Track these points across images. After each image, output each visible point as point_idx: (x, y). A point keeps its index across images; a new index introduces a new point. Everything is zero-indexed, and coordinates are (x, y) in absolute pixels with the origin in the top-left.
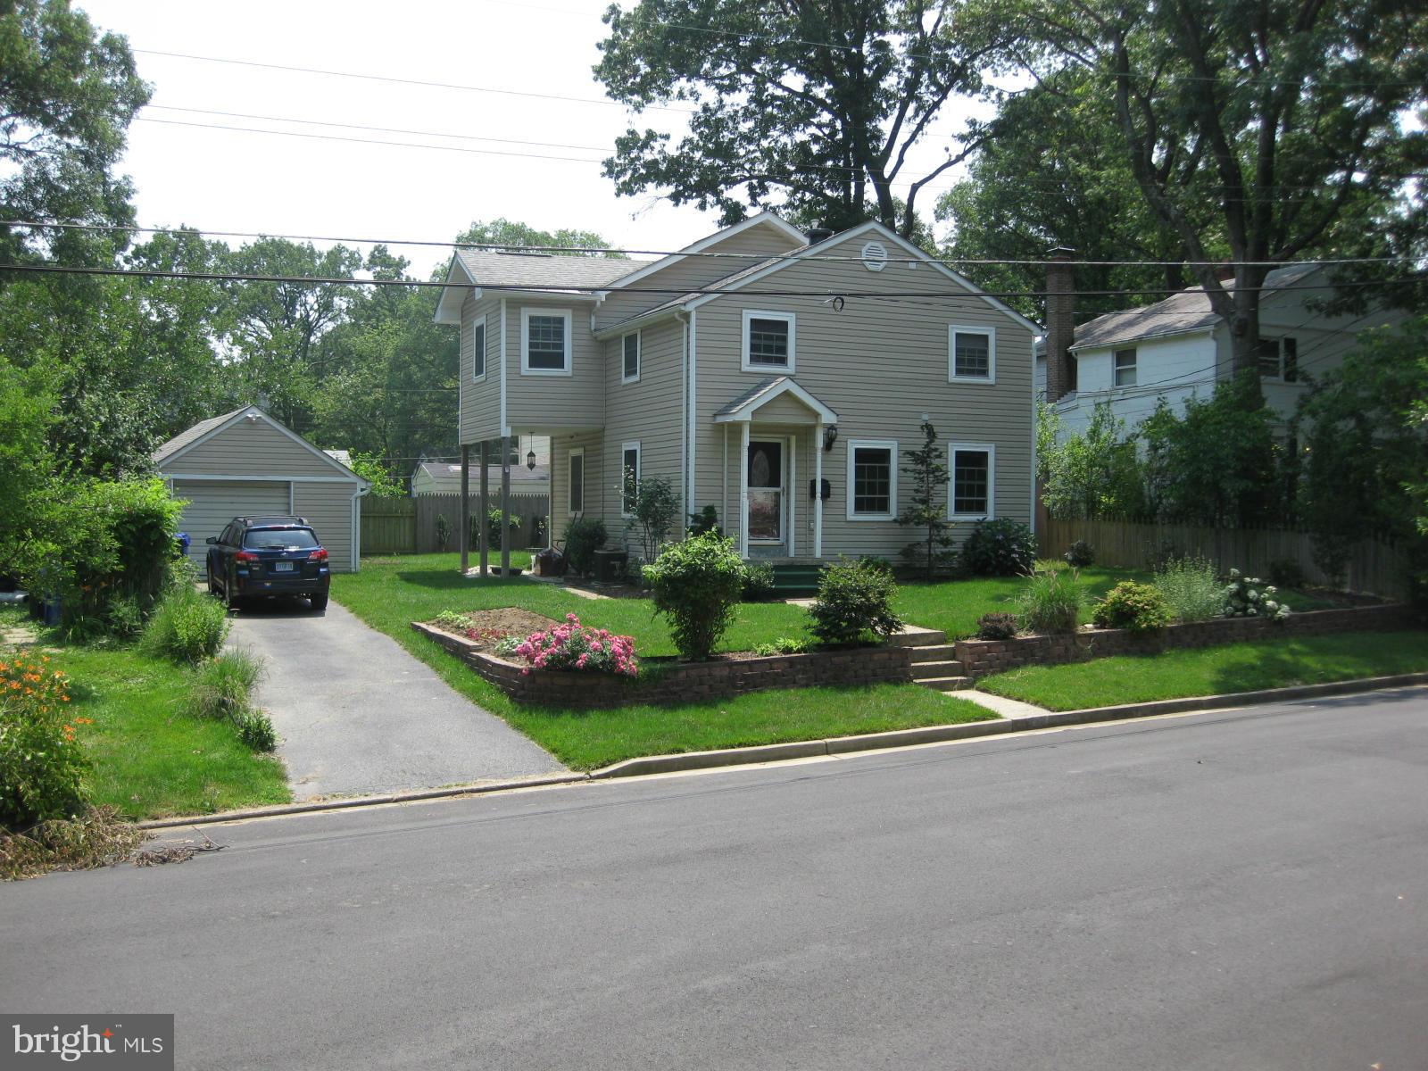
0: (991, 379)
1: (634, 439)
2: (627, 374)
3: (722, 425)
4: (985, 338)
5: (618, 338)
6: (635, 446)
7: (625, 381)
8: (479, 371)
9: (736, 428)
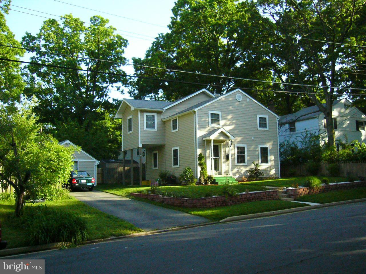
0: (267, 129)
1: (177, 146)
2: (174, 129)
3: (205, 140)
4: (265, 118)
5: (170, 120)
6: (177, 148)
7: (172, 131)
8: (130, 130)
9: (209, 141)
